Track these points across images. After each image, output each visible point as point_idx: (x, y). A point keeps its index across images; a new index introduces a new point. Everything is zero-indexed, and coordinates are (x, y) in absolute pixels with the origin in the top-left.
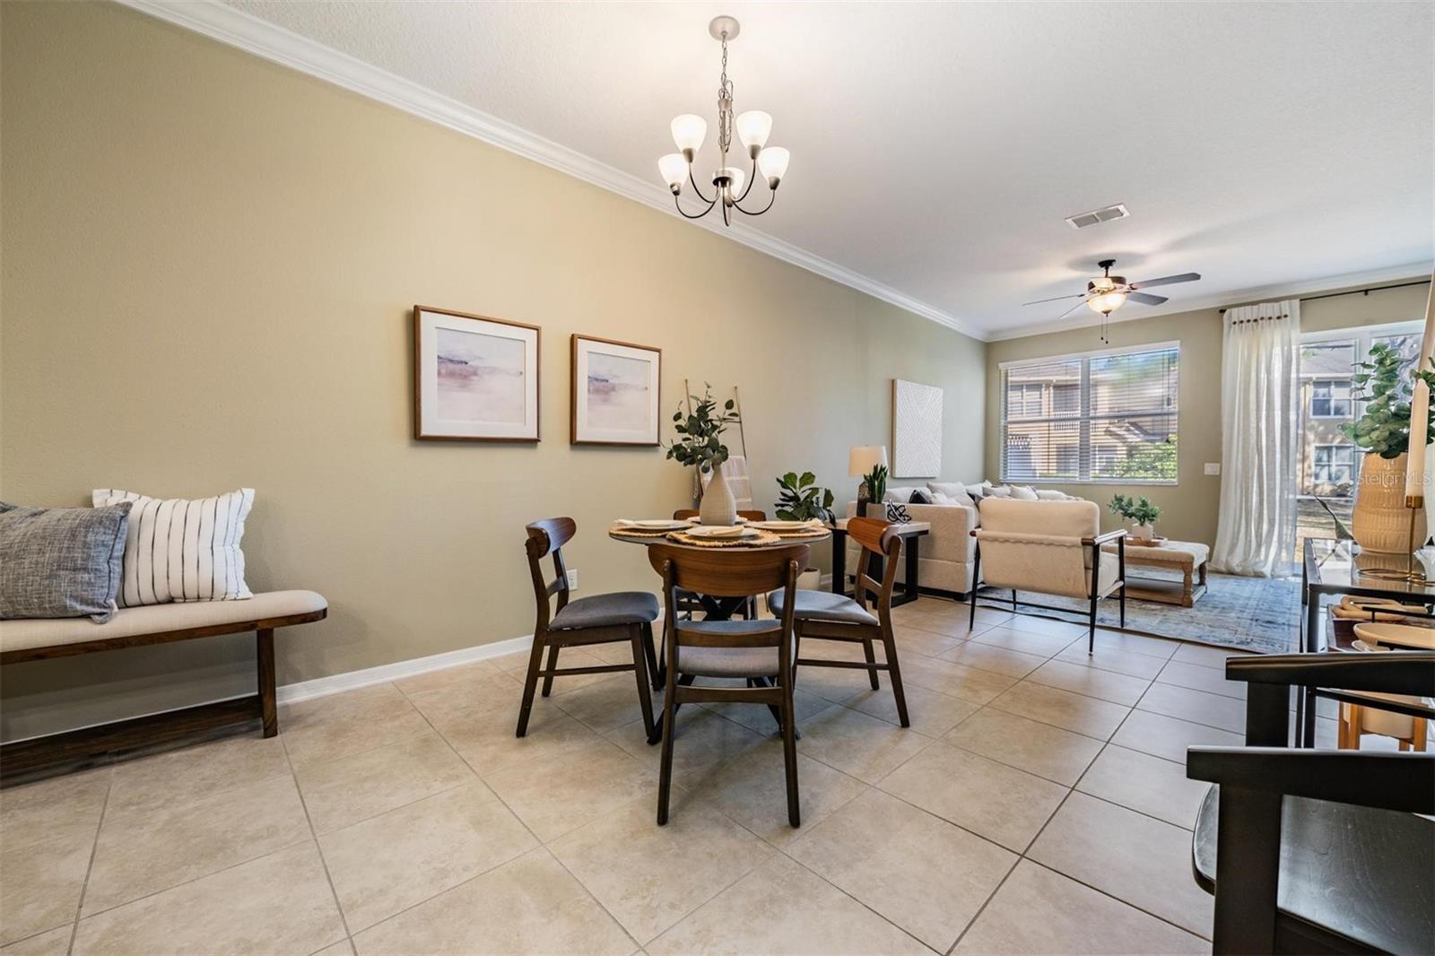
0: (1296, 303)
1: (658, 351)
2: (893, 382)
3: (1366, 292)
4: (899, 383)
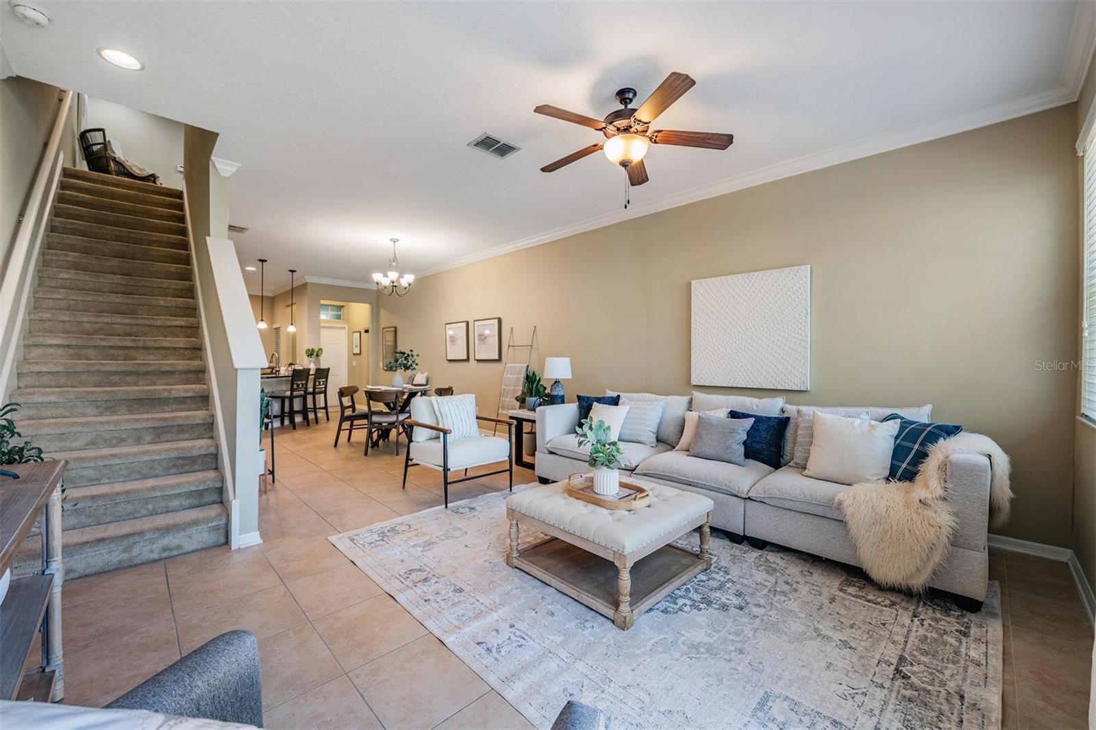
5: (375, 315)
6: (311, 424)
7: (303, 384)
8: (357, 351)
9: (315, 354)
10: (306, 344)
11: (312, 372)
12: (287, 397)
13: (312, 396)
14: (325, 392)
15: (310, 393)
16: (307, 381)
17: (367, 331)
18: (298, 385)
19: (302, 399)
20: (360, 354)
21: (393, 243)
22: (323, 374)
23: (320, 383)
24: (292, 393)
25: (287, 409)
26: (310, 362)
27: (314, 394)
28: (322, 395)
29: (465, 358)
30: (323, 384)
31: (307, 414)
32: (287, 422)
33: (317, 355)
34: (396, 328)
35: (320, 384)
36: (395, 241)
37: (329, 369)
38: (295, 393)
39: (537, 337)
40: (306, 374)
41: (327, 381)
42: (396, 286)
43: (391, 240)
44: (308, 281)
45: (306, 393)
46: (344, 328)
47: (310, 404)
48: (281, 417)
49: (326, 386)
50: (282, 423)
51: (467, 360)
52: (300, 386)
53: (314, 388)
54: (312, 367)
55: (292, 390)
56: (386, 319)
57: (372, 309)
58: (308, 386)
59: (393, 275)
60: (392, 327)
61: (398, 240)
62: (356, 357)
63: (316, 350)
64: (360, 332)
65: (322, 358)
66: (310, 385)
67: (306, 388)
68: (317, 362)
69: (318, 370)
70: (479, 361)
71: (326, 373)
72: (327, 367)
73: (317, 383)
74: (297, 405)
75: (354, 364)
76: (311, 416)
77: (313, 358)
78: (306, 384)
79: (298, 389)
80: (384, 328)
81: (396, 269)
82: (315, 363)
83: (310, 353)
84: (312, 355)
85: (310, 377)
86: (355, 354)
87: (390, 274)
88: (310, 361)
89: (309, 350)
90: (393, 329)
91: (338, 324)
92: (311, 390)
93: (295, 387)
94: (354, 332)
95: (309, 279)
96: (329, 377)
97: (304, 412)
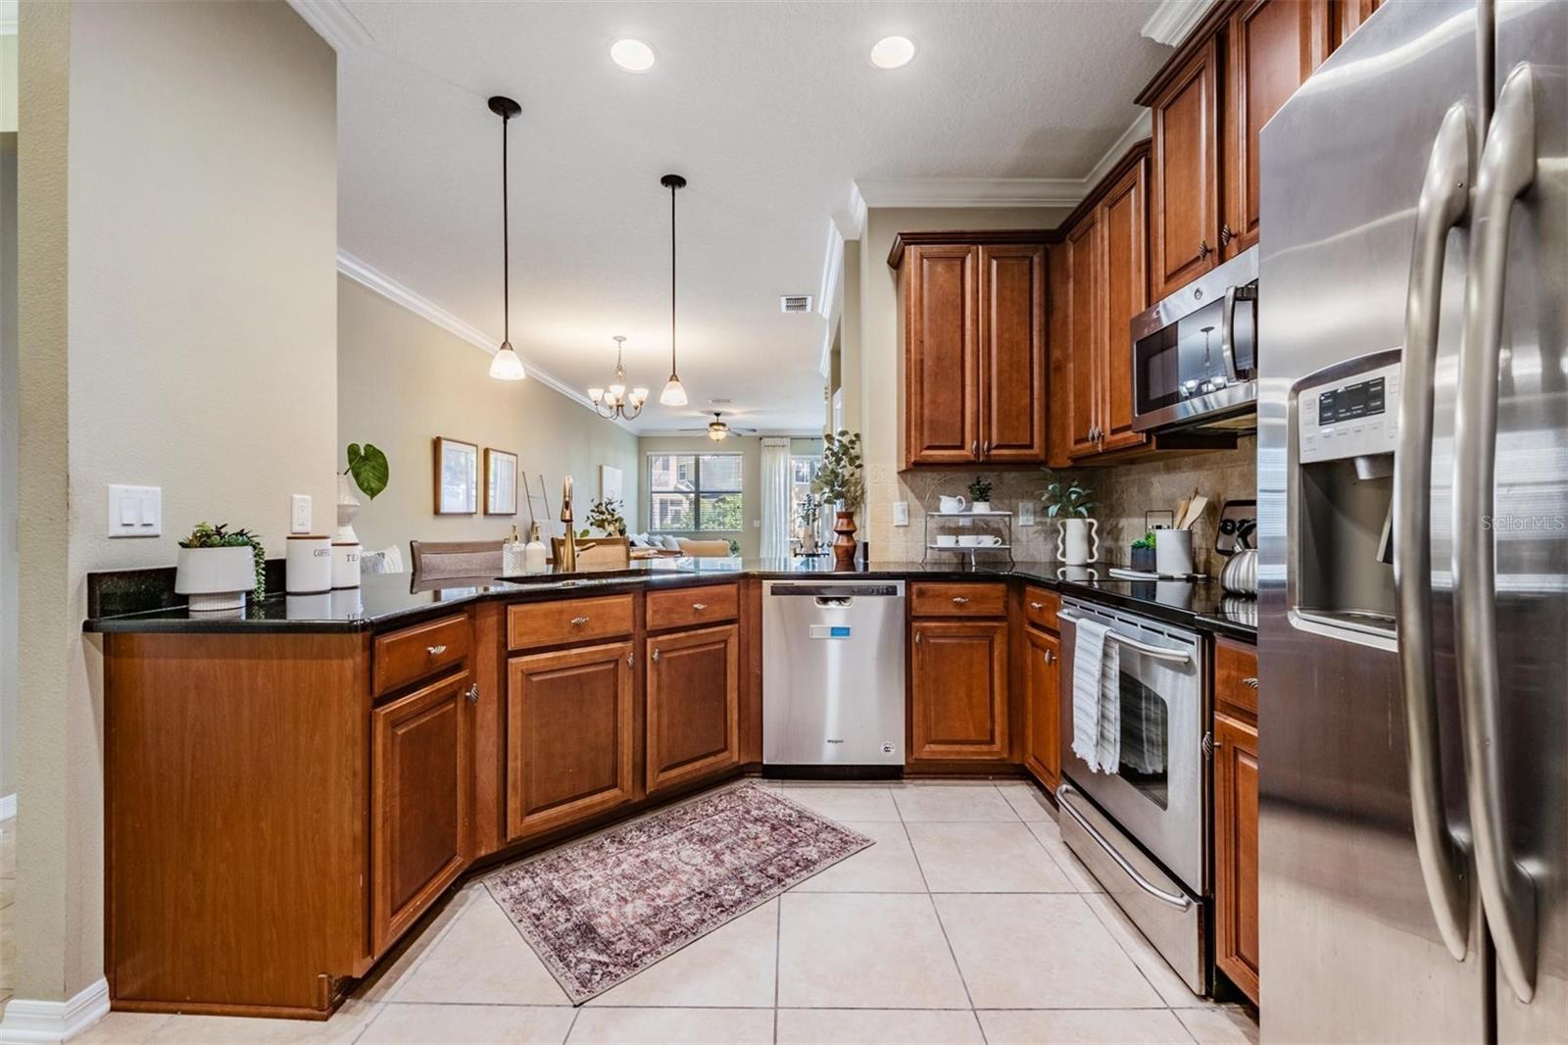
0: (789, 440)
1: (516, 455)
2: (601, 467)
3: (813, 439)
4: (604, 467)
21: (617, 343)
36: (620, 339)
42: (622, 406)
43: (615, 338)
59: (617, 391)
61: (625, 339)
81: (620, 380)
87: (613, 388)
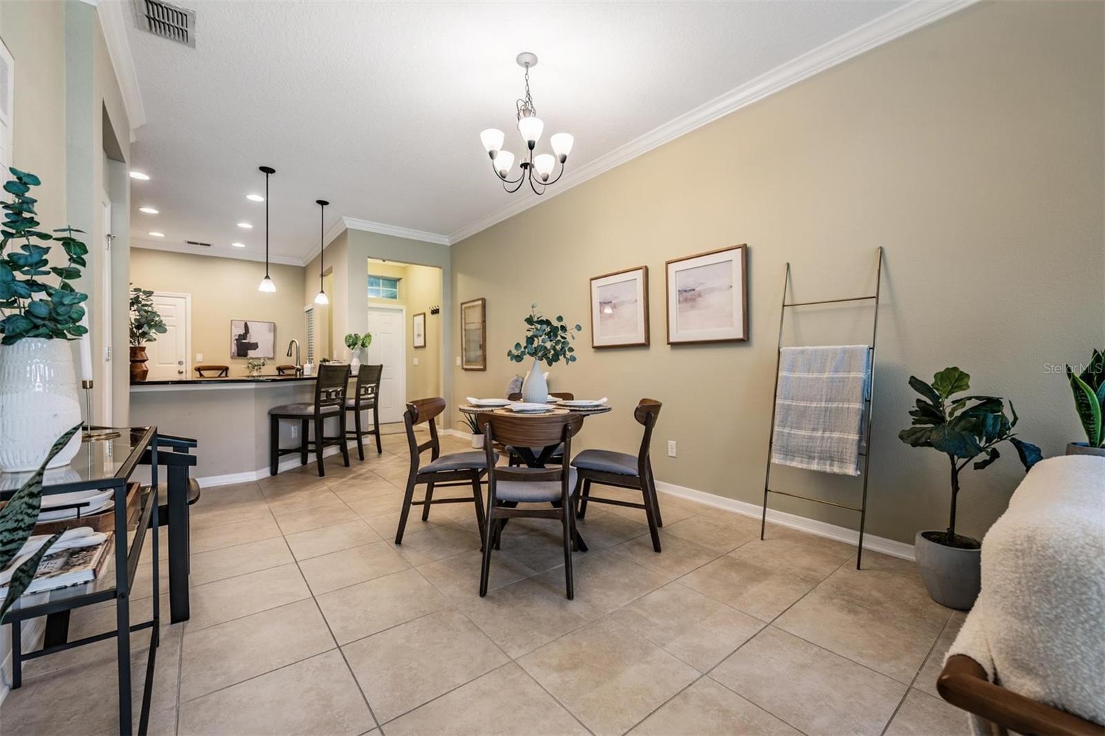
5: (449, 284)
6: (351, 461)
7: (337, 393)
8: (420, 342)
9: (360, 343)
10: (346, 326)
11: (355, 372)
12: (310, 416)
13: (354, 412)
14: (375, 406)
15: (350, 408)
16: (345, 387)
17: (435, 312)
18: (329, 394)
19: (339, 417)
20: (425, 346)
22: (371, 374)
23: (367, 389)
24: (317, 409)
25: (311, 436)
26: (352, 356)
27: (357, 409)
28: (371, 411)
29: (642, 341)
30: (372, 392)
31: (345, 443)
32: (312, 458)
33: (363, 345)
34: (484, 300)
35: (366, 393)
37: (382, 366)
38: (323, 410)
39: (888, 276)
40: (343, 375)
41: (377, 387)
44: (348, 226)
45: (344, 408)
46: (402, 310)
47: (350, 425)
48: (303, 451)
49: (377, 395)
50: (304, 461)
51: (645, 345)
52: (333, 396)
53: (358, 399)
54: (355, 365)
55: (318, 404)
56: (466, 289)
57: (444, 273)
58: (348, 396)
60: (478, 300)
62: (420, 351)
63: (362, 337)
64: (424, 314)
65: (370, 349)
66: (351, 393)
67: (344, 399)
68: (363, 355)
69: (363, 368)
70: (675, 345)
71: (377, 372)
72: (379, 364)
73: (362, 391)
74: (330, 429)
75: (416, 361)
76: (352, 445)
77: (357, 351)
78: (344, 392)
79: (329, 401)
80: (462, 304)
82: (359, 357)
83: (352, 342)
84: (354, 344)
85: (350, 380)
86: (416, 348)
88: (352, 354)
89: (350, 336)
90: (480, 302)
91: (392, 304)
92: (352, 402)
93: (323, 397)
94: (414, 316)
95: (351, 223)
96: (382, 381)
97: (341, 440)
